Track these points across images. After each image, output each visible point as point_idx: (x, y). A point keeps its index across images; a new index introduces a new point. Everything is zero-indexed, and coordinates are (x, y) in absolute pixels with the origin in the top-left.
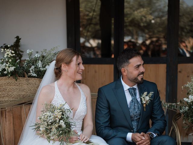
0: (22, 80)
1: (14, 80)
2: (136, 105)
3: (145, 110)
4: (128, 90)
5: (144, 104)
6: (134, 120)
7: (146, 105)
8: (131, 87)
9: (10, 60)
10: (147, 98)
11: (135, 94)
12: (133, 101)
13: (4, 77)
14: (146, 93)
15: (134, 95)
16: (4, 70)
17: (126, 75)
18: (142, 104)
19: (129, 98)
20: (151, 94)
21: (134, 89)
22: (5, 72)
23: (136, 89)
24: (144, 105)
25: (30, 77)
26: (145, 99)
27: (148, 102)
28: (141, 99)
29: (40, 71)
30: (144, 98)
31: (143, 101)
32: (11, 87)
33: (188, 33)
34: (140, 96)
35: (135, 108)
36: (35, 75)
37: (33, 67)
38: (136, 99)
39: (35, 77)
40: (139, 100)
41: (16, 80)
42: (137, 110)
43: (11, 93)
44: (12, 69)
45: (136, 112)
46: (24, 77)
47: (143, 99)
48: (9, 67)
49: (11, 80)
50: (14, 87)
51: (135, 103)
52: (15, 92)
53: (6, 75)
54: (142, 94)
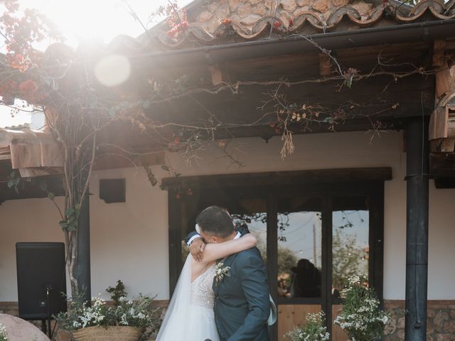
0: (113, 329)
1: (104, 329)
9: (100, 309)
13: (94, 327)
16: (94, 319)
22: (94, 322)
25: (121, 325)
29: (132, 318)
33: (283, 270)
36: (126, 323)
37: (125, 315)
39: (126, 325)
41: (107, 329)
44: (101, 318)
46: (115, 325)
48: (99, 316)
49: (102, 329)
50: (104, 337)
53: (95, 324)
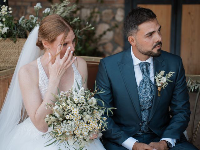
2: (148, 87)
3: (159, 95)
4: (139, 65)
5: (159, 86)
6: (145, 110)
7: (162, 89)
8: (143, 62)
10: (164, 80)
11: (148, 72)
12: (144, 81)
14: (162, 72)
15: (146, 74)
17: (136, 46)
18: (156, 87)
19: (139, 77)
20: (170, 74)
21: (148, 65)
23: (149, 64)
24: (159, 89)
26: (160, 81)
27: (165, 85)
28: (155, 80)
30: (159, 78)
31: (158, 83)
32: (7, 51)
34: (155, 75)
35: (146, 91)
38: (149, 79)
40: (153, 80)
41: (15, 42)
42: (149, 94)
43: (7, 58)
45: (148, 97)
47: (157, 80)
50: (11, 51)
51: (146, 85)
52: (12, 56)
54: (157, 73)
